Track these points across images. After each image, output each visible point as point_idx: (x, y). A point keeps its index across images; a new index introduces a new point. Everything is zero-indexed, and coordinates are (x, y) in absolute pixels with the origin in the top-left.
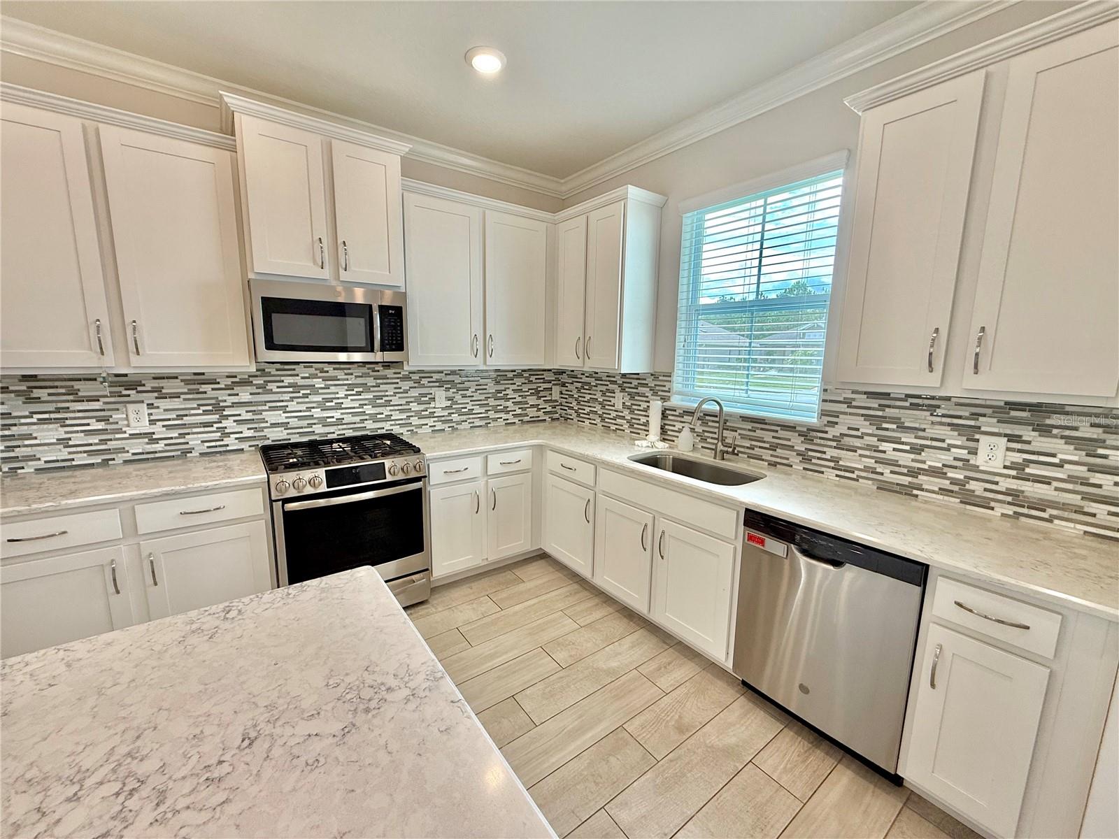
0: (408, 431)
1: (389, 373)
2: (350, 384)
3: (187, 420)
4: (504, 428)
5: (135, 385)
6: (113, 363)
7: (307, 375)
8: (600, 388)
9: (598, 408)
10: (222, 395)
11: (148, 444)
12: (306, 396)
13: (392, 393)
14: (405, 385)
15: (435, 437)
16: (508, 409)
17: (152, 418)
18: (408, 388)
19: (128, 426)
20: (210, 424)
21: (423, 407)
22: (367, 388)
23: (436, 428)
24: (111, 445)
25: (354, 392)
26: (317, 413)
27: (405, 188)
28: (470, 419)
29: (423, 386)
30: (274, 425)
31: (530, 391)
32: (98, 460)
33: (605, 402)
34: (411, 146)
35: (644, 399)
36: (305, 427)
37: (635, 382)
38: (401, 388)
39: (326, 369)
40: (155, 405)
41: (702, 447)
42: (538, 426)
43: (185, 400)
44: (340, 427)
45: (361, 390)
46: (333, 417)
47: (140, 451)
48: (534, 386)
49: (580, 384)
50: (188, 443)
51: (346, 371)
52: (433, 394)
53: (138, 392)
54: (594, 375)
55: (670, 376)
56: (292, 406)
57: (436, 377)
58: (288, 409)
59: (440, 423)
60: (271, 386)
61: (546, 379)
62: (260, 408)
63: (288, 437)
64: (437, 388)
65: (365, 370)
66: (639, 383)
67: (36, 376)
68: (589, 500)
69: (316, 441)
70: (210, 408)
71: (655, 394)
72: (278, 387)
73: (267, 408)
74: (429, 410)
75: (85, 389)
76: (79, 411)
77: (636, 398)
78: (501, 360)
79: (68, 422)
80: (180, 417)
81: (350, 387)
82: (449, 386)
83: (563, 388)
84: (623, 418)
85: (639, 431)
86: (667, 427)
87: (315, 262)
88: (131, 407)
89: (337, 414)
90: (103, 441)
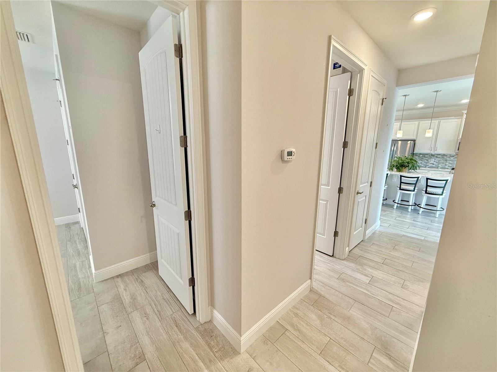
5: (433, 156)
10: (447, 158)
11: (432, 165)
17: (434, 161)
19: (430, 162)
20: (443, 163)
32: (424, 166)
40: (436, 159)
43: (441, 158)
50: (439, 166)
70: (445, 160)
76: (425, 159)
80: (439, 161)
88: (432, 159)
90: (426, 164)
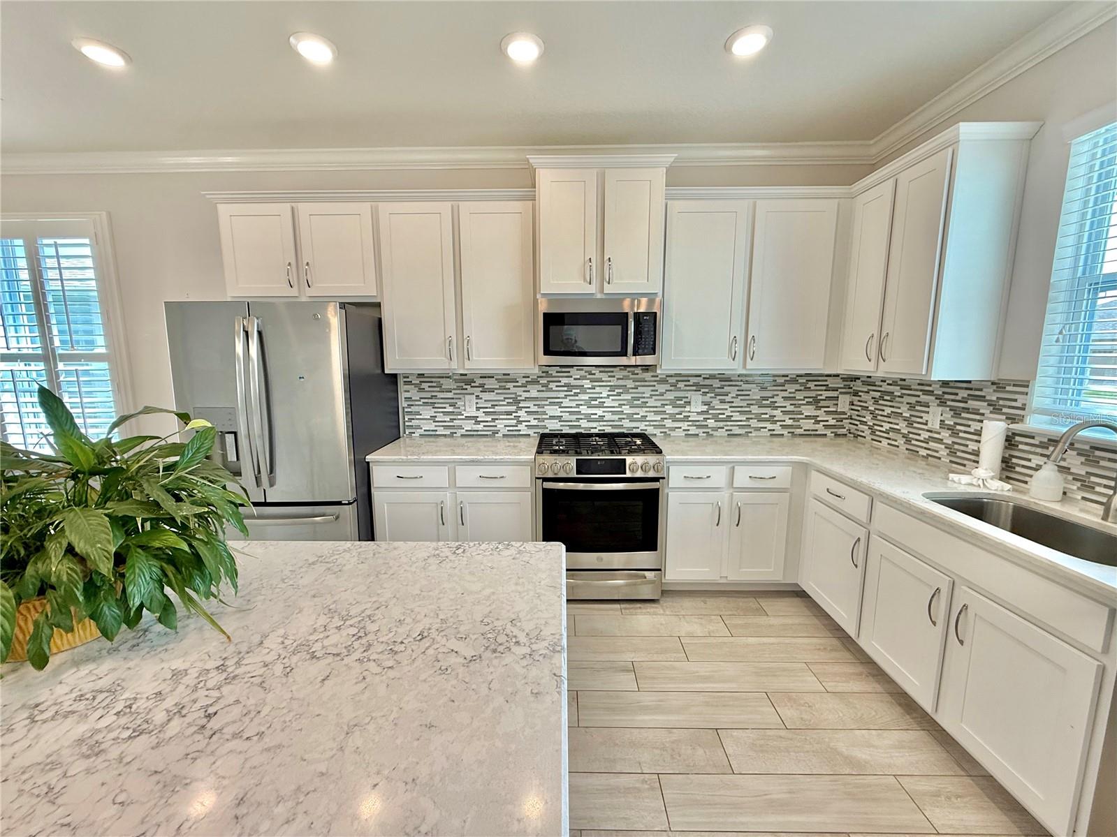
0: (661, 432)
1: (648, 376)
2: (612, 386)
3: (497, 409)
4: (770, 439)
5: (470, 382)
6: (456, 367)
7: (579, 377)
8: (907, 399)
9: (902, 426)
10: (519, 391)
11: (474, 424)
12: (576, 395)
13: (649, 396)
14: (662, 388)
15: (688, 442)
16: (775, 419)
17: (478, 406)
18: (664, 391)
19: (465, 410)
20: (509, 413)
21: (677, 410)
22: (626, 390)
23: (689, 433)
24: (456, 423)
25: (615, 393)
26: (584, 409)
27: (669, 197)
28: (727, 426)
29: (680, 390)
30: (552, 417)
31: (807, 400)
32: (448, 432)
33: (913, 419)
34: (676, 155)
35: (978, 417)
36: (574, 421)
37: (963, 394)
38: (657, 391)
39: (593, 372)
40: (480, 396)
41: (1083, 498)
42: (816, 441)
43: (497, 394)
44: (601, 423)
45: (621, 391)
46: (596, 414)
47: (470, 429)
48: (813, 394)
49: (879, 394)
50: (496, 426)
51: (609, 374)
52: (689, 398)
53: (472, 387)
54: (900, 383)
55: (1027, 386)
56: (566, 402)
57: (693, 380)
58: (562, 405)
59: (695, 428)
60: (552, 385)
61: (830, 386)
62: (543, 403)
63: (561, 428)
64: (693, 392)
65: (625, 373)
66: (969, 395)
67: (423, 374)
68: (859, 539)
69: (581, 433)
70: (511, 401)
71: (996, 409)
72: (557, 386)
73: (547, 403)
74: (684, 414)
75: (447, 383)
76: (442, 398)
77: (963, 415)
78: (765, 362)
79: (436, 405)
80: (493, 406)
81: (612, 388)
82: (707, 390)
83: (854, 397)
84: (940, 441)
85: (965, 462)
86: (1014, 460)
87: (585, 280)
88: (467, 396)
89: (599, 412)
90: (452, 420)
